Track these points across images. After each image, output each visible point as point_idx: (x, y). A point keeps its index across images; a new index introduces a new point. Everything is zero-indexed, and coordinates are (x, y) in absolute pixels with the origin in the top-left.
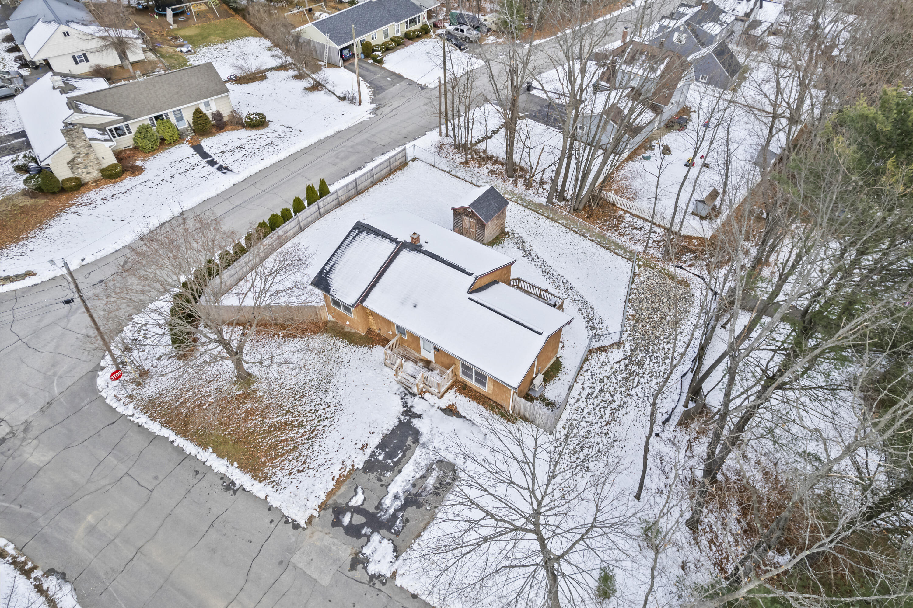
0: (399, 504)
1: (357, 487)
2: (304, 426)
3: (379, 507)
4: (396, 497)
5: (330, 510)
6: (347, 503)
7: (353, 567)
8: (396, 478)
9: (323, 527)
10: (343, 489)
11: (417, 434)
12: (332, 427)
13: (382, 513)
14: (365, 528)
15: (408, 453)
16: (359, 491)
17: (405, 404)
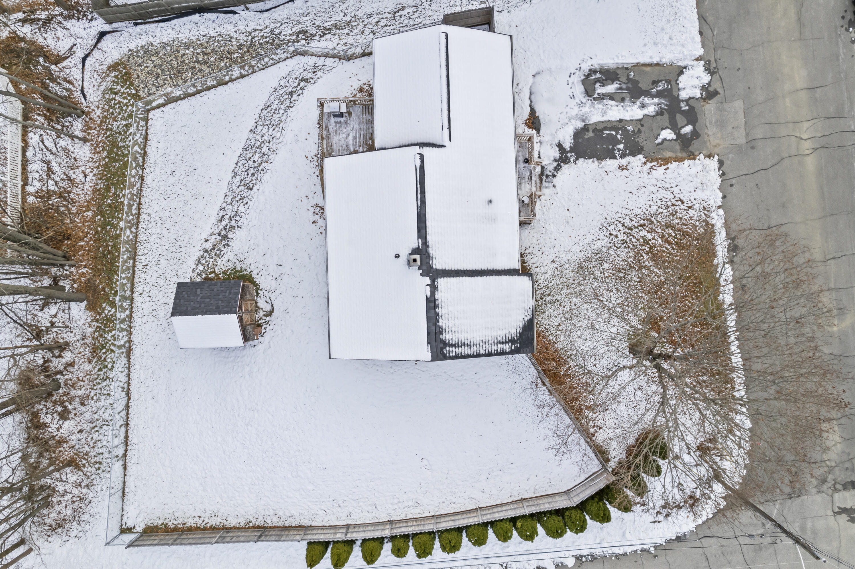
0: (646, 99)
1: (659, 144)
2: (644, 238)
3: (660, 113)
4: (643, 106)
5: (690, 148)
6: (676, 140)
7: (716, 93)
8: (628, 118)
9: (705, 142)
10: (668, 154)
11: (577, 135)
12: (628, 212)
13: (663, 106)
14: (683, 109)
15: (600, 127)
16: (659, 140)
17: (557, 168)
